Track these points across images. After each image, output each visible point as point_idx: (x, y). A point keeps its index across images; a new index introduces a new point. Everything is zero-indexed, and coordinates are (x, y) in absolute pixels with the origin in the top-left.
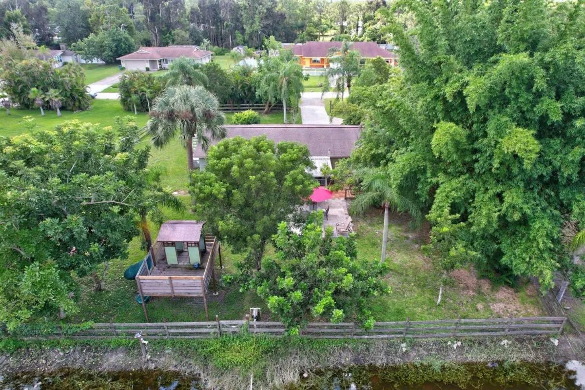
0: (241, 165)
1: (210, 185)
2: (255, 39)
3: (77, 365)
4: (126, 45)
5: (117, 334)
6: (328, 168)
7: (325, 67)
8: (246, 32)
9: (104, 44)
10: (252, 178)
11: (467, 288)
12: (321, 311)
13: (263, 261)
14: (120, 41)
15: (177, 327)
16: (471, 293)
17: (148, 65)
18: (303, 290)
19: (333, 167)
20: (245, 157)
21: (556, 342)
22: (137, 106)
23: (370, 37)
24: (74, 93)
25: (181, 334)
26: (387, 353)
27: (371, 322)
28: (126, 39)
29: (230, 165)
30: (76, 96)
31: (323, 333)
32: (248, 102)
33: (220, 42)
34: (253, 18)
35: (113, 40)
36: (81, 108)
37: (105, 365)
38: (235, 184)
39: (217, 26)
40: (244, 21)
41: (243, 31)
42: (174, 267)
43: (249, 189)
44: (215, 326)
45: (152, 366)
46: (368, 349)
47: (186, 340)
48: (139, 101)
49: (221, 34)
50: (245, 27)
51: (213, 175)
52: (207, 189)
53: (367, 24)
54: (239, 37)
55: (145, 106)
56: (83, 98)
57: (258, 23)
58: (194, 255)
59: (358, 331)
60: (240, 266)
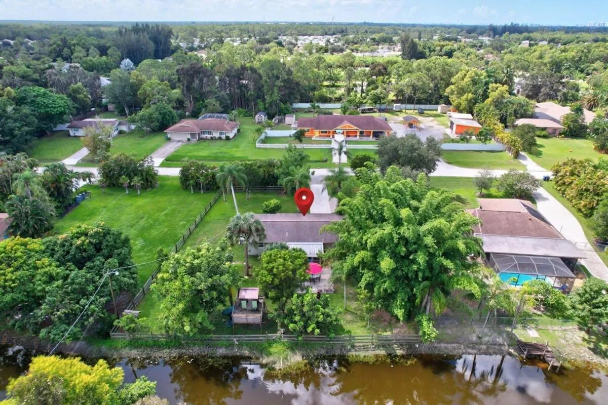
0: (277, 268)
1: (265, 277)
2: (274, 107)
3: (206, 353)
4: (169, 116)
5: (222, 340)
6: (321, 253)
7: (331, 136)
8: (267, 102)
9: (152, 116)
10: (282, 274)
11: (385, 321)
12: (311, 330)
13: (286, 308)
14: (165, 114)
15: (248, 337)
16: (386, 323)
17: (189, 137)
18: (303, 322)
19: (325, 251)
20: (280, 265)
21: (417, 346)
22: (193, 186)
23: (371, 100)
24: (148, 177)
25: (250, 340)
26: (341, 350)
27: (333, 335)
28: (170, 112)
29: (273, 268)
30: (150, 179)
31: (313, 340)
32: (272, 185)
33: (243, 103)
34: (272, 89)
35: (160, 113)
36: (152, 187)
37: (218, 353)
38: (275, 275)
39: (241, 90)
40: (265, 91)
41: (264, 100)
42: (245, 310)
43: (281, 278)
44: (265, 337)
45: (238, 354)
46: (332, 348)
47: (253, 343)
48: (195, 184)
49: (245, 97)
50: (266, 97)
51: (266, 272)
52: (264, 279)
53: (370, 88)
54: (261, 105)
55: (198, 186)
56: (154, 179)
57: (276, 94)
58: (255, 304)
59: (328, 339)
60: (276, 310)
